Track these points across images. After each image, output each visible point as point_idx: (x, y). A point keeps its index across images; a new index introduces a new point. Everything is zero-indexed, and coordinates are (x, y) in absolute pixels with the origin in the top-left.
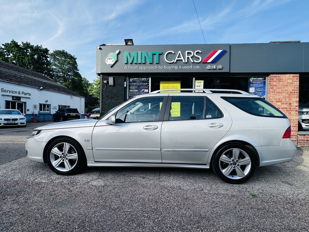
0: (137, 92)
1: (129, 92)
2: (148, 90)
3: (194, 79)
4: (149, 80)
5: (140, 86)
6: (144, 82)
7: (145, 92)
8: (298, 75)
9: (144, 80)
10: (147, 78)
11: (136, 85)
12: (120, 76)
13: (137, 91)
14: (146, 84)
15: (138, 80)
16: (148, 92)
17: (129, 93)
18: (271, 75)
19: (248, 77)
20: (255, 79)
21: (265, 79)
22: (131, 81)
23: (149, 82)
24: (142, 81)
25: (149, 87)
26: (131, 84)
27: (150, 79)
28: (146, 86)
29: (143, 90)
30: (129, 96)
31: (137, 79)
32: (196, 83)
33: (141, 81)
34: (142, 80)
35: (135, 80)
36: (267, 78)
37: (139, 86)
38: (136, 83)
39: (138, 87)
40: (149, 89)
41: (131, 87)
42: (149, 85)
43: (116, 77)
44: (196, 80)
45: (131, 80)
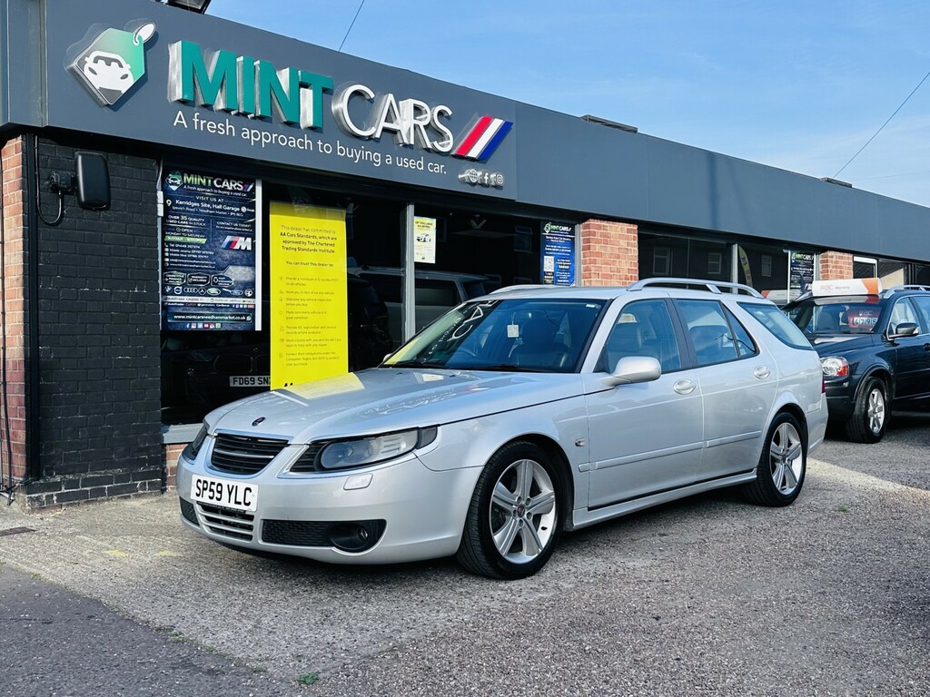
0: (202, 246)
1: (163, 242)
2: (249, 240)
3: (411, 209)
4: (252, 194)
5: (217, 218)
6: (231, 199)
7: (237, 247)
8: (636, 227)
9: (233, 191)
10: (246, 182)
11: (197, 214)
12: (118, 152)
13: (203, 241)
14: (244, 209)
15: (206, 187)
16: (249, 248)
17: (163, 247)
18: (591, 221)
23: (253, 205)
24: (225, 197)
25: (253, 225)
26: (174, 204)
27: (259, 190)
28: (242, 222)
29: (229, 239)
30: (163, 262)
31: (204, 182)
32: (416, 226)
33: (221, 196)
34: (225, 189)
35: (191, 185)
36: (577, 227)
37: (212, 219)
38: (199, 201)
39: (207, 220)
40: (253, 238)
41: (173, 220)
42: (253, 215)
43: (114, 160)
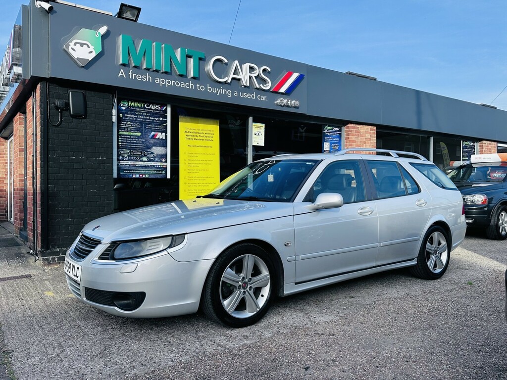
0: (139, 137)
1: (118, 134)
2: (164, 134)
3: (251, 119)
4: (165, 112)
5: (146, 123)
6: (155, 114)
7: (157, 137)
8: (375, 128)
9: (155, 110)
10: (162, 105)
11: (136, 121)
12: (91, 90)
13: (140, 134)
14: (161, 119)
15: (141, 108)
16: (164, 138)
17: (118, 137)
18: (350, 125)
19: (322, 125)
20: (330, 128)
21: (340, 131)
22: (124, 108)
23: (166, 117)
24: (151, 113)
25: (166, 126)
26: (123, 116)
27: (169, 109)
28: (160, 125)
29: (153, 133)
30: (118, 145)
31: (140, 105)
32: (254, 127)
33: (149, 112)
34: (151, 109)
35: (133, 107)
36: (343, 128)
37: (144, 123)
38: (137, 115)
39: (141, 124)
40: (166, 133)
41: (123, 124)
42: (166, 122)
43: (90, 94)
44: (254, 121)
45: (124, 105)
